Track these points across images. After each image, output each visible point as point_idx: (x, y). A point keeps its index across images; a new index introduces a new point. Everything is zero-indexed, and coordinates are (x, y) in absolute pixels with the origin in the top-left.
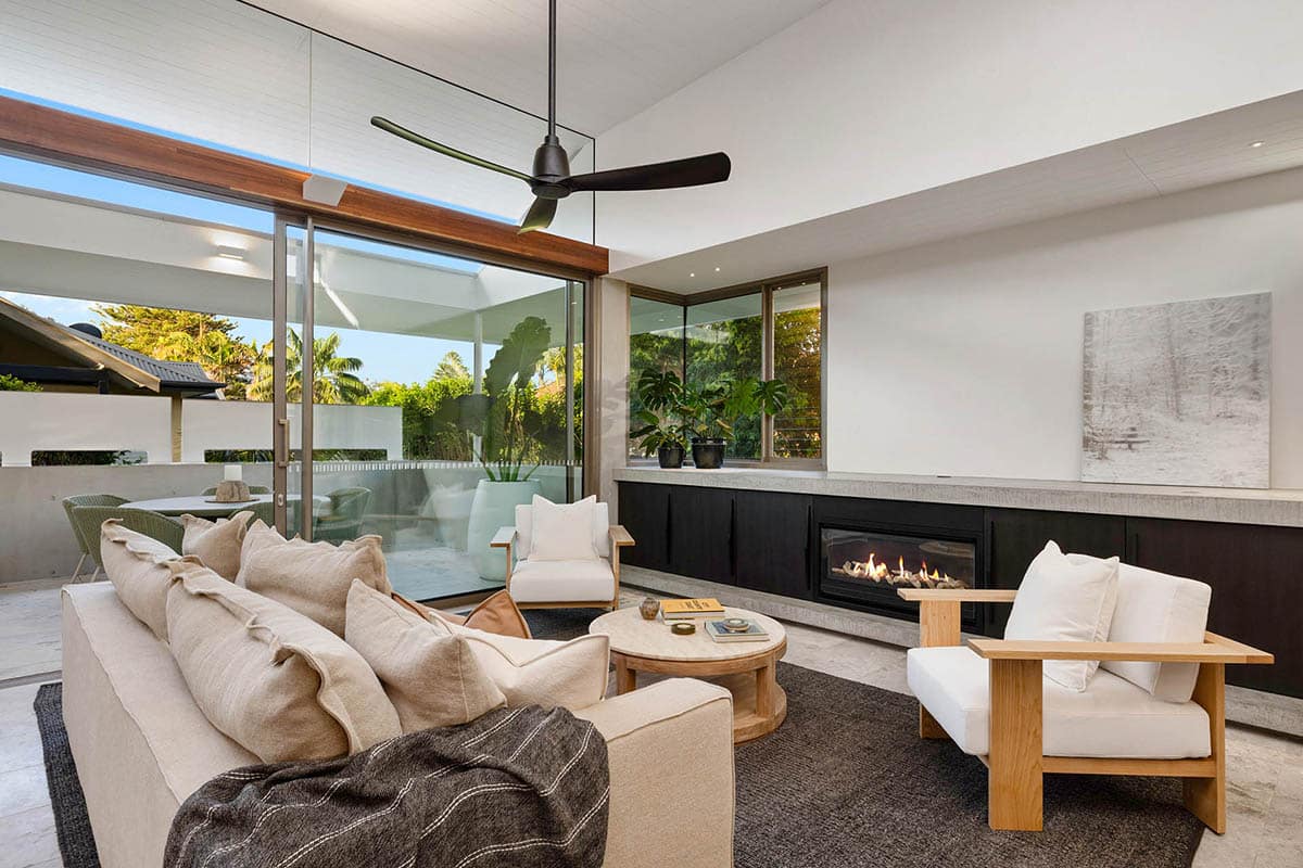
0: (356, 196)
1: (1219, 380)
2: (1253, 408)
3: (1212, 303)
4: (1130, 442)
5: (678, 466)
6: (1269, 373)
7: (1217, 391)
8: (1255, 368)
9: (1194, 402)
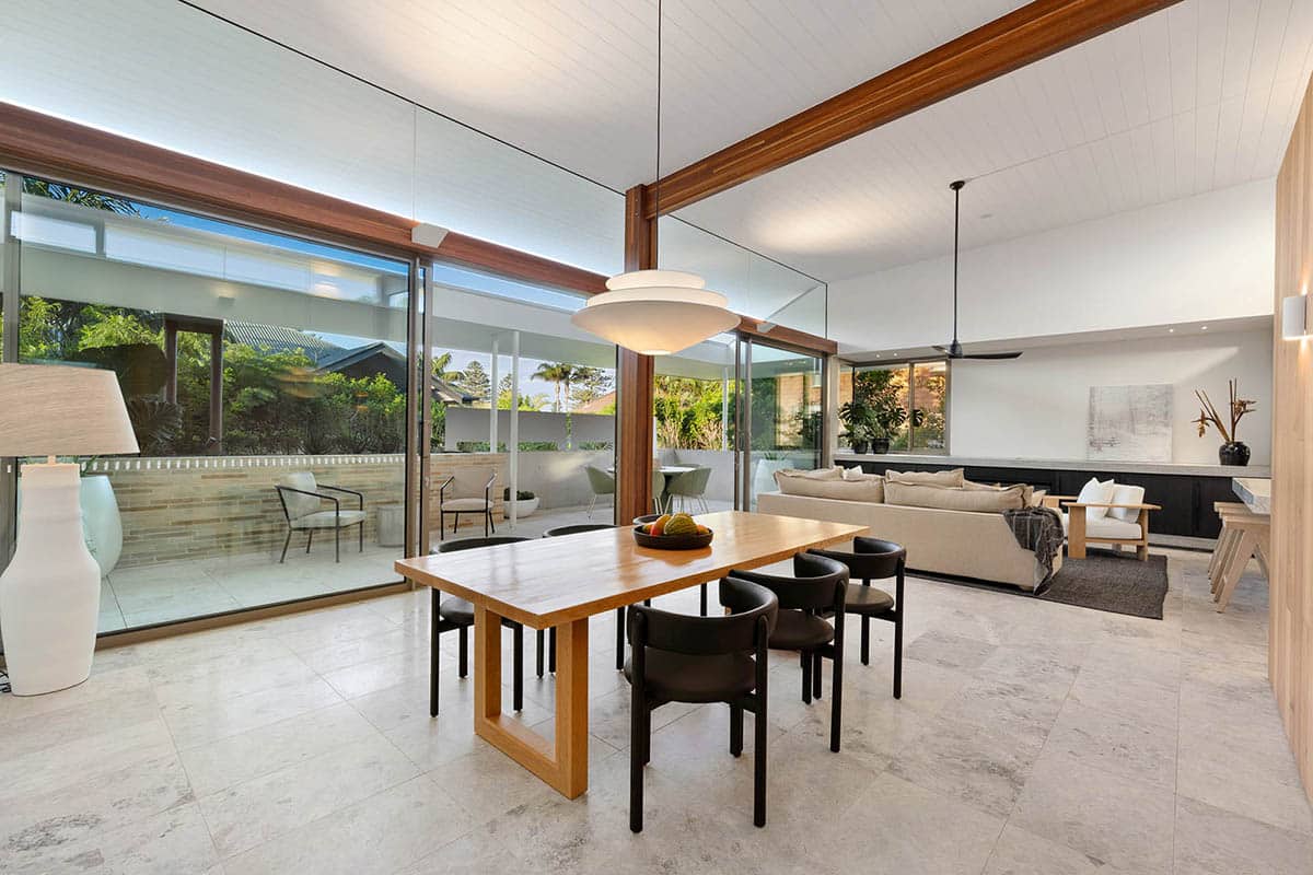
0: (778, 329)
1: (1151, 418)
2: (1164, 430)
3: (1148, 387)
4: (1112, 444)
5: (865, 453)
6: (1172, 417)
7: (1149, 423)
8: (1166, 414)
9: (1140, 427)
